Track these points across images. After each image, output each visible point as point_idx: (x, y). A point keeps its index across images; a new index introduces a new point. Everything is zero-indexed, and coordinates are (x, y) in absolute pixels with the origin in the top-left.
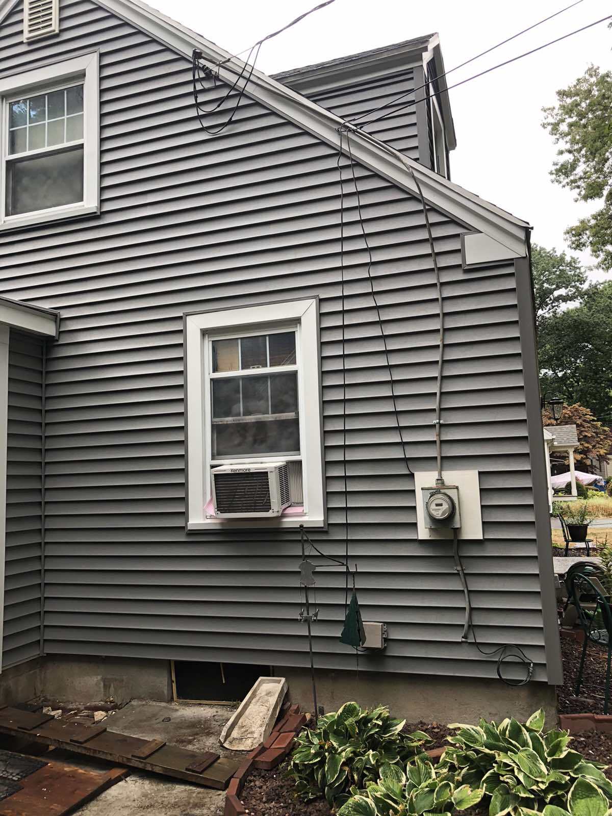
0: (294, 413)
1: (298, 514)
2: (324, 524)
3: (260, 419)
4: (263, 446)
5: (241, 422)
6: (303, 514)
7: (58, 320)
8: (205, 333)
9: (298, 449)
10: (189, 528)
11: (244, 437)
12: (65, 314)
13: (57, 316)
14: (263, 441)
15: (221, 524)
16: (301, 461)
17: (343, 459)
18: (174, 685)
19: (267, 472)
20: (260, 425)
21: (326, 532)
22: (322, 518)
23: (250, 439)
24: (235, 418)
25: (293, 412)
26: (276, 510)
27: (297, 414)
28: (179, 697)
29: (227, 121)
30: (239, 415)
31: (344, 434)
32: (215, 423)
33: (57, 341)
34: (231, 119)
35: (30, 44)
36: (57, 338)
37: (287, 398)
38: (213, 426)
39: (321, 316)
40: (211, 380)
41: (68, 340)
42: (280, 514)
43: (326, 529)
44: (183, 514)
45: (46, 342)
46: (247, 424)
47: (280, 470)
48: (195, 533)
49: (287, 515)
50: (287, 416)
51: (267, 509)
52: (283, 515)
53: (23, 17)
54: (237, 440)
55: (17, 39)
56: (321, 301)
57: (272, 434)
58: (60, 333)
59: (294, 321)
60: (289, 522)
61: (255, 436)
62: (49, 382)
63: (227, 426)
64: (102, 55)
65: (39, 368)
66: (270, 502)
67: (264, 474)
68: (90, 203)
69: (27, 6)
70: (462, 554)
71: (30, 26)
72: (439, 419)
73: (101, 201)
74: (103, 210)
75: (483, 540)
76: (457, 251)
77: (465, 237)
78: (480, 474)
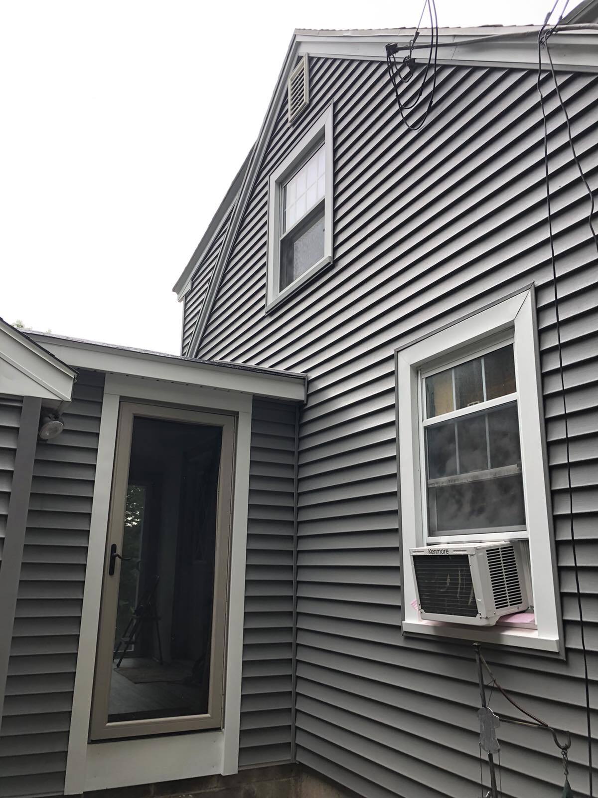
0: (516, 466)
1: (526, 626)
2: (560, 648)
3: (477, 476)
4: (482, 517)
5: (456, 482)
6: (532, 628)
7: (306, 383)
8: (418, 368)
9: (523, 522)
10: (405, 629)
11: (460, 503)
12: (312, 375)
13: (305, 379)
14: (481, 511)
15: (435, 628)
16: (528, 541)
17: (571, 538)
19: (467, 555)
20: (478, 486)
21: (565, 663)
22: (556, 637)
23: (467, 508)
24: (449, 478)
25: (514, 464)
26: (483, 616)
27: (520, 466)
30: (454, 473)
31: (569, 496)
32: (431, 486)
33: (306, 405)
34: (429, 106)
35: (295, 123)
36: (305, 402)
37: (506, 442)
38: (428, 489)
39: (539, 312)
40: (426, 428)
41: (314, 401)
42: (493, 622)
43: (562, 657)
44: (399, 609)
45: (299, 408)
46: (462, 485)
47: (492, 553)
48: (411, 636)
49: (511, 627)
50: (509, 470)
51: (473, 612)
52: (502, 625)
53: (289, 106)
54: (453, 508)
55: (288, 125)
56: (538, 291)
57: (494, 498)
58: (308, 396)
59: (508, 329)
60: (513, 637)
61: (473, 502)
62: (301, 449)
63: (442, 489)
64: (335, 105)
65: (292, 436)
66: (474, 602)
67: (466, 557)
68: (327, 255)
69: (290, 93)
71: (293, 109)
73: (335, 249)
74: (336, 258)
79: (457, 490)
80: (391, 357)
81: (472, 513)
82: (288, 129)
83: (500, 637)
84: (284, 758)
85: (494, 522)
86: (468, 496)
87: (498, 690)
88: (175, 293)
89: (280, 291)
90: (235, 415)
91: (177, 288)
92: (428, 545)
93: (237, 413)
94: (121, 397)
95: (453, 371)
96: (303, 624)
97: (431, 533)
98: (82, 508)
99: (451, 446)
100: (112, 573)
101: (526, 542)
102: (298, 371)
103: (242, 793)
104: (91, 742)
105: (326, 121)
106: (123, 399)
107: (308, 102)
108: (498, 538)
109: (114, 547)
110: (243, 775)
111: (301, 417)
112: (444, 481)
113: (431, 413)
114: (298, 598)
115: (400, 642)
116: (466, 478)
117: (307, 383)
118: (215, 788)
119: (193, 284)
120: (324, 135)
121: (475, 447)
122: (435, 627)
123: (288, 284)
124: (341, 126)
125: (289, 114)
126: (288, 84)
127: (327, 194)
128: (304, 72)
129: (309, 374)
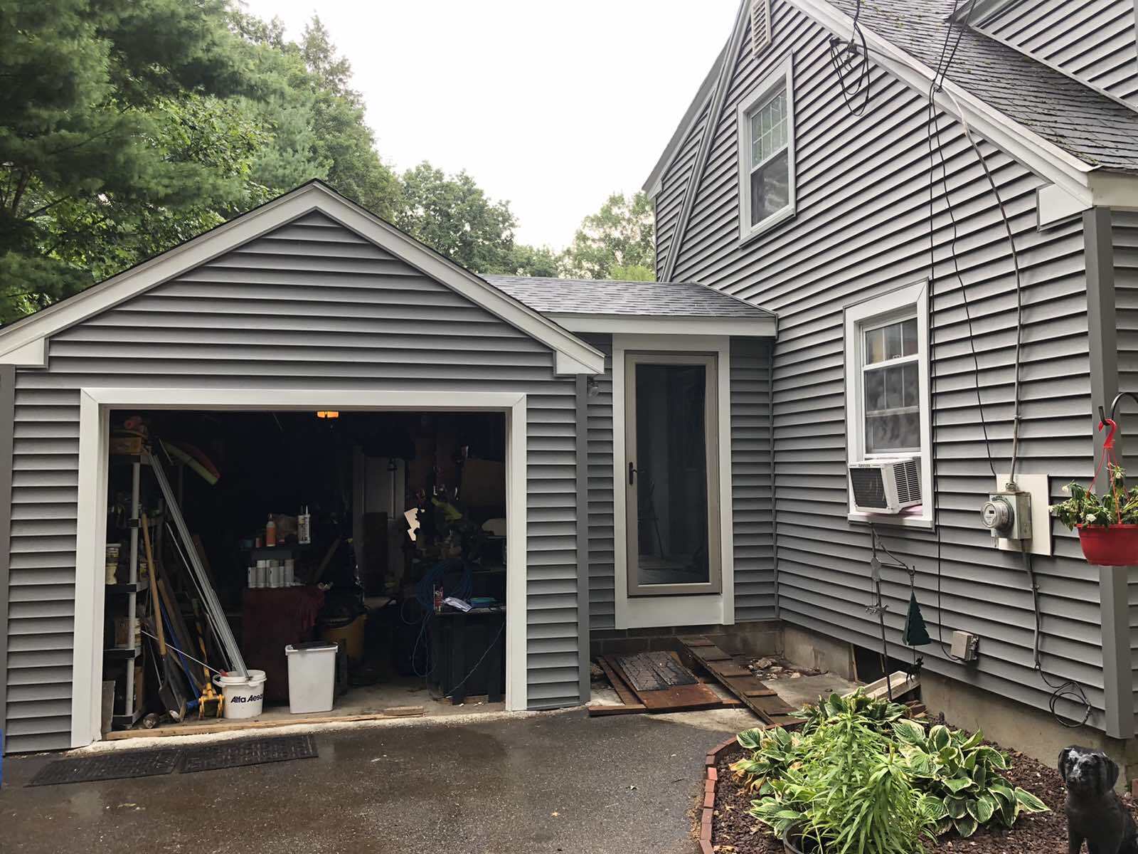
0: (917, 406)
1: (918, 513)
2: (932, 525)
3: (896, 412)
4: (897, 442)
5: (883, 415)
6: (921, 515)
7: (777, 320)
8: (860, 324)
9: (919, 446)
10: (850, 519)
11: (885, 431)
12: (782, 314)
13: (776, 317)
14: (897, 436)
15: (864, 517)
16: (920, 458)
18: (855, 666)
20: (895, 418)
21: (934, 534)
22: (931, 519)
23: (889, 435)
24: (879, 411)
25: (915, 405)
26: (891, 507)
27: (919, 407)
28: (859, 678)
29: (864, 101)
30: (883, 408)
32: (868, 417)
33: (777, 340)
34: (867, 97)
35: (759, 57)
36: (777, 338)
38: (866, 419)
39: (931, 300)
40: (865, 372)
41: (784, 338)
42: (897, 512)
43: (933, 531)
44: (846, 505)
45: (771, 343)
46: (887, 417)
47: (898, 468)
48: (854, 524)
49: (911, 514)
50: (912, 409)
51: (884, 505)
52: (904, 513)
53: (752, 34)
54: (881, 433)
55: (751, 57)
56: (931, 284)
57: (903, 429)
58: (779, 332)
59: (913, 307)
60: (909, 521)
61: (893, 430)
62: (774, 378)
63: (875, 419)
64: (794, 56)
65: (767, 367)
66: (885, 499)
67: (879, 470)
68: (791, 206)
69: (753, 22)
70: (1036, 570)
71: (756, 41)
72: (1017, 414)
73: (797, 202)
74: (799, 210)
75: (1052, 558)
76: (1034, 210)
77: (1041, 192)
78: (1051, 479)
79: (883, 420)
80: (841, 311)
81: (891, 438)
82: (752, 60)
83: (902, 520)
84: (771, 616)
85: (904, 444)
86: (890, 425)
87: (884, 551)
89: (753, 227)
90: (716, 354)
91: (647, 186)
92: (866, 459)
93: (717, 352)
94: (625, 351)
95: (883, 330)
96: (781, 519)
97: (868, 452)
98: (606, 438)
99: (881, 389)
100: (631, 483)
101: (919, 459)
102: (770, 308)
103: (739, 639)
104: (629, 597)
105: (785, 68)
106: (627, 352)
107: (770, 42)
108: (905, 456)
109: (631, 465)
110: (738, 626)
111: (773, 353)
112: (876, 413)
113: (870, 361)
114: (777, 499)
115: (847, 528)
116: (889, 412)
117: (779, 321)
118: (718, 633)
119: (663, 185)
120: (785, 80)
121: (895, 391)
122: (867, 517)
123: (759, 221)
124: (800, 82)
125: (752, 45)
126: (752, 11)
127: (790, 145)
128: (765, 5)
129: (779, 312)
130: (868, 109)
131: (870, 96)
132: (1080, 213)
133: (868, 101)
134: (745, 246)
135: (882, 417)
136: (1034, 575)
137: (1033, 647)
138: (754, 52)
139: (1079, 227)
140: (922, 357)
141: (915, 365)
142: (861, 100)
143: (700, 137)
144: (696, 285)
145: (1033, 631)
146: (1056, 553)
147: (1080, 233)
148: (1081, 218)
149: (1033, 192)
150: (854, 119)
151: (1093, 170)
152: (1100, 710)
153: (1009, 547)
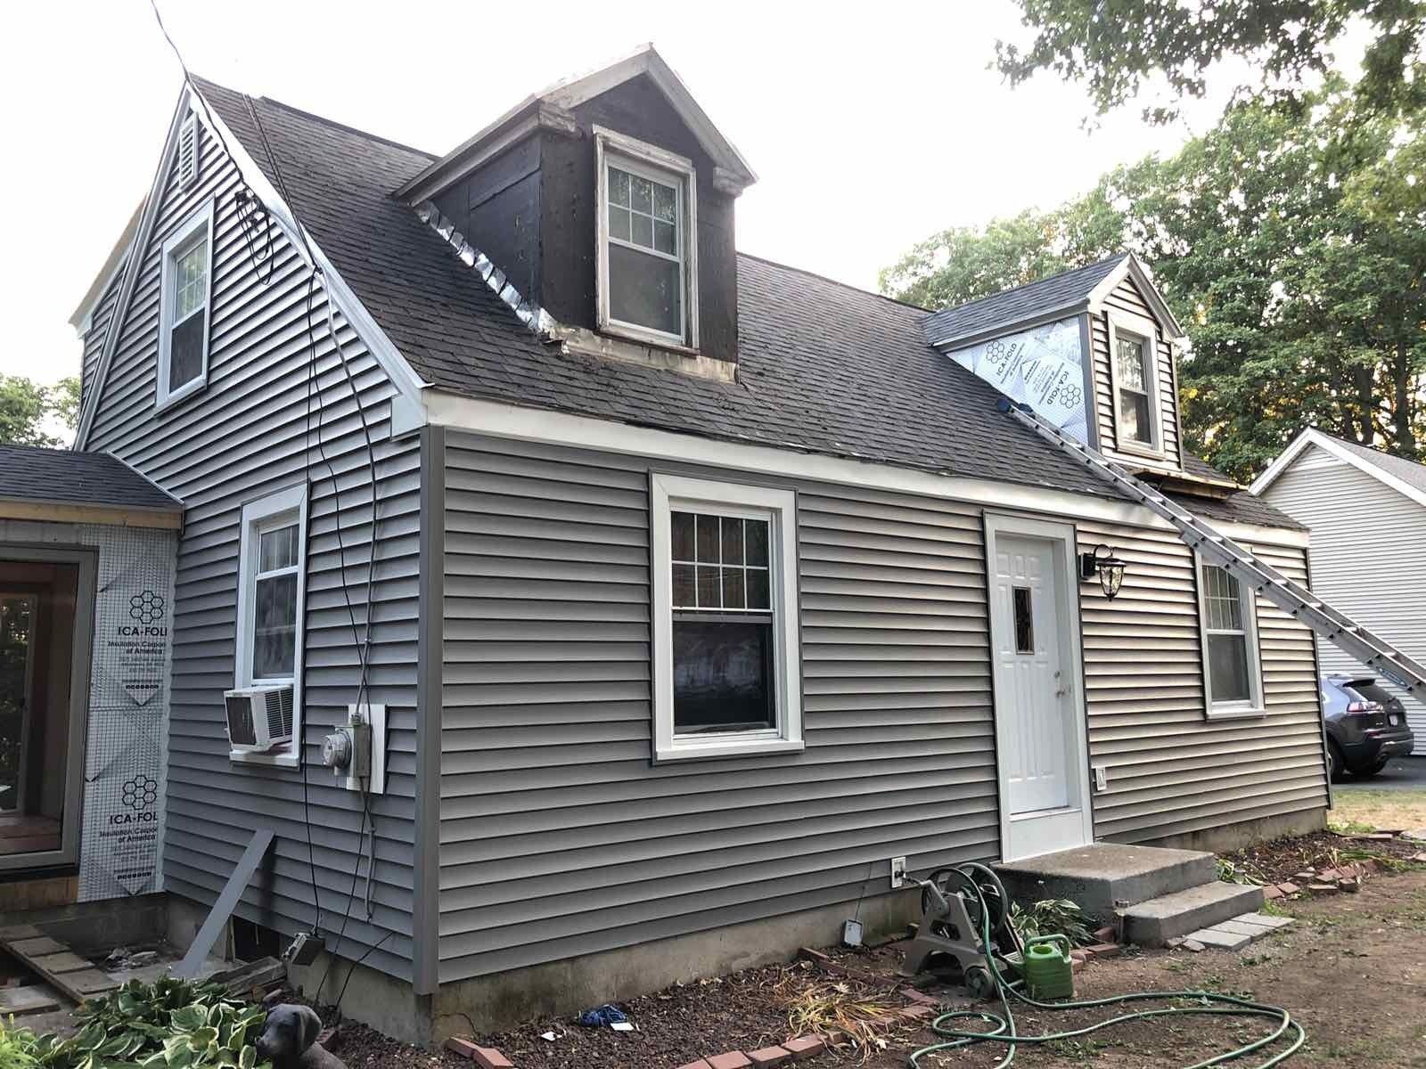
0: (293, 626)
3: (279, 631)
4: (280, 666)
5: (270, 633)
6: (290, 751)
7: (183, 513)
9: (293, 671)
11: (270, 651)
13: (184, 508)
14: (280, 659)
18: (233, 941)
20: (279, 638)
21: (299, 774)
22: (298, 757)
23: (273, 657)
24: (268, 628)
25: (293, 624)
26: (259, 744)
29: (270, 270)
30: (270, 625)
32: (258, 635)
33: (183, 536)
34: (273, 267)
36: (183, 533)
38: (256, 638)
39: (311, 505)
41: (189, 534)
42: (268, 749)
46: (273, 636)
47: (271, 697)
48: (236, 764)
49: (282, 751)
50: (290, 628)
51: (255, 742)
53: (180, 164)
54: (266, 655)
55: (178, 191)
56: (312, 487)
57: (285, 650)
58: (185, 526)
59: (296, 510)
60: (280, 760)
63: (263, 638)
64: (217, 200)
66: (255, 734)
67: (250, 699)
68: (203, 376)
69: (181, 150)
70: (375, 811)
71: (183, 173)
72: (368, 637)
73: (210, 373)
74: (211, 382)
75: (385, 796)
76: (388, 420)
77: (394, 401)
78: (388, 710)
79: (269, 639)
80: (237, 509)
81: (274, 662)
82: (179, 196)
83: (274, 759)
85: (284, 669)
86: (275, 646)
88: (72, 327)
89: (171, 391)
91: (76, 320)
92: (252, 686)
95: (276, 534)
97: (255, 677)
99: (269, 603)
101: (292, 686)
102: (178, 495)
105: (207, 214)
107: (196, 177)
112: (264, 630)
113: (263, 569)
115: (229, 770)
116: (275, 630)
117: (185, 513)
119: (94, 323)
120: (207, 228)
121: (281, 605)
122: (245, 755)
123: (177, 388)
124: (221, 232)
125: (179, 177)
126: (181, 136)
127: (206, 304)
128: (193, 134)
129: (187, 502)
130: (274, 280)
131: (275, 266)
132: (418, 429)
133: (273, 271)
134: (162, 415)
135: (268, 636)
136: (373, 816)
137: (368, 876)
138: (181, 184)
139: (417, 444)
140: (299, 569)
141: (294, 576)
142: (266, 270)
143: (114, 300)
144: (109, 457)
145: (365, 879)
146: (388, 792)
147: (417, 450)
148: (418, 435)
149: (389, 401)
150: (262, 288)
151: (426, 388)
152: (408, 959)
153: (355, 786)
